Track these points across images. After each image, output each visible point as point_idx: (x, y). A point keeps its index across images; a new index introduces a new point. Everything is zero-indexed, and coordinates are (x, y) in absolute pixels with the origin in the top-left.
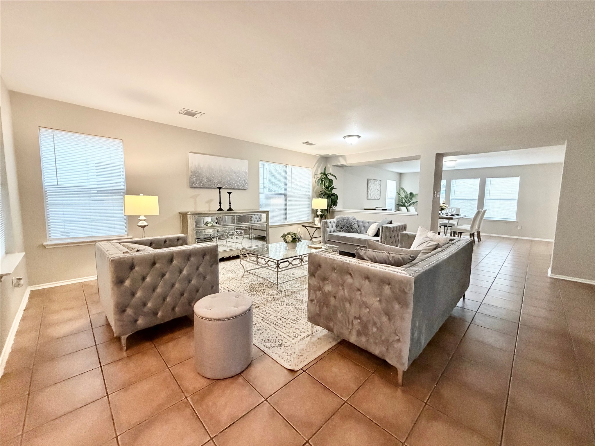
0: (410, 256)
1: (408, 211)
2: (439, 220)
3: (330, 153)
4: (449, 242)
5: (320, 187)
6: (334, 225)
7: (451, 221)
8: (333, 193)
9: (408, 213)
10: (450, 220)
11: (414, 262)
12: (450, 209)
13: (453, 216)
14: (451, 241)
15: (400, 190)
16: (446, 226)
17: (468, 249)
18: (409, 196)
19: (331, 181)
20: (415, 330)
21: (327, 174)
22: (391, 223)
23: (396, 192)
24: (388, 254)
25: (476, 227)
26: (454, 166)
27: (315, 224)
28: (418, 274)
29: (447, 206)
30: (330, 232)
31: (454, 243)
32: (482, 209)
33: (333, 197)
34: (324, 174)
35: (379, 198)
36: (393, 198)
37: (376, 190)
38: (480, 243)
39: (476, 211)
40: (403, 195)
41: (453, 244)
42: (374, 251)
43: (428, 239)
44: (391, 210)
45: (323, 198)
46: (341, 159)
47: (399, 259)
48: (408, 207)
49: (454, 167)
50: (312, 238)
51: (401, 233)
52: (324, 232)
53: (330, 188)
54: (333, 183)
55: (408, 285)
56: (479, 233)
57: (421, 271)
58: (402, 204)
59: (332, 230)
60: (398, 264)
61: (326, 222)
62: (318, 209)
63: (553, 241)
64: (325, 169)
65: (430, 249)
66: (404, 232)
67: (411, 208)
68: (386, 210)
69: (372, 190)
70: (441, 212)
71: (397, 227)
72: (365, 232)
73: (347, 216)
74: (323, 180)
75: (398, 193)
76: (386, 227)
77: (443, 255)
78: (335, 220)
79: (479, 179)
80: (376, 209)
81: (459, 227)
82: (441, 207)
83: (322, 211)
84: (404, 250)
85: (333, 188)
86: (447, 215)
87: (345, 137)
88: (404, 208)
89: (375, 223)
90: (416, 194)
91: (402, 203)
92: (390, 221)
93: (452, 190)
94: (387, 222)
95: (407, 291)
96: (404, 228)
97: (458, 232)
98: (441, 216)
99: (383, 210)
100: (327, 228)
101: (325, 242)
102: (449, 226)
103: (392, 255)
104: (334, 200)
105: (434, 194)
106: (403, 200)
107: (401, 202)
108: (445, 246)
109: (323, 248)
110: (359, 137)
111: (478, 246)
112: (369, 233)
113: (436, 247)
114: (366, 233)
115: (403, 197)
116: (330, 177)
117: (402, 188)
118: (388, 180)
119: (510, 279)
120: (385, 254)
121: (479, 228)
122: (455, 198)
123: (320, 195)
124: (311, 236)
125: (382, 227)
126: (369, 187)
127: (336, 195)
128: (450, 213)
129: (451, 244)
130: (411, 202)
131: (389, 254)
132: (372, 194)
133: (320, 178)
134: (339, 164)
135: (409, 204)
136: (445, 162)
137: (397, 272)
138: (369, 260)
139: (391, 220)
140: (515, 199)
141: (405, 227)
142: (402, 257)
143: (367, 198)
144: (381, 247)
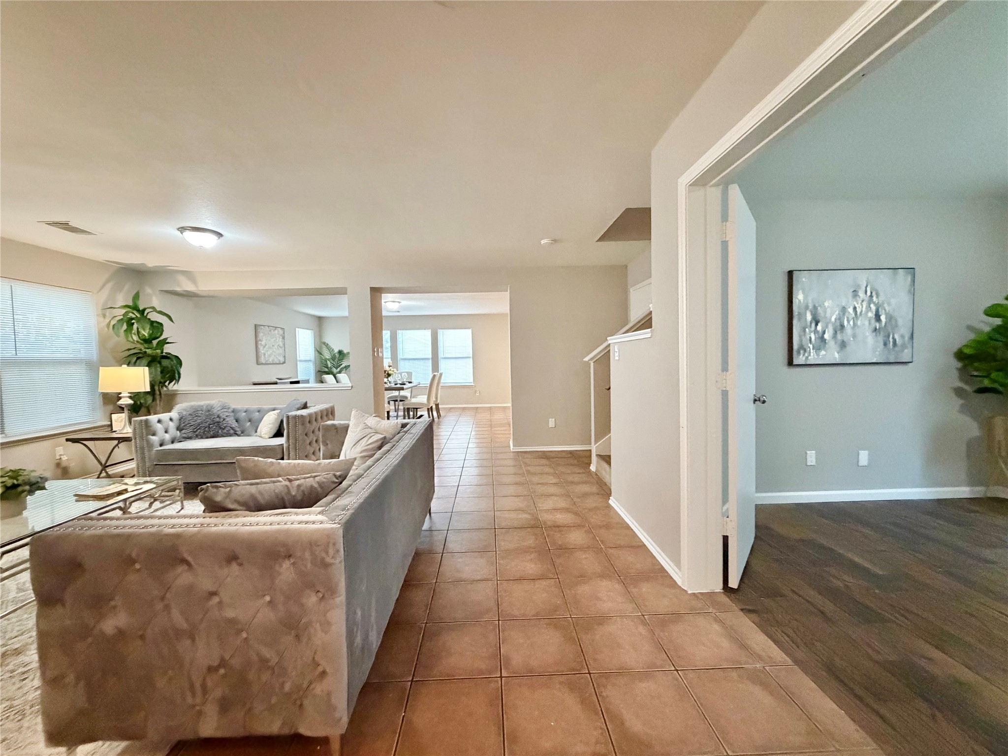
0: (335, 475)
1: (337, 382)
2: (386, 392)
3: (150, 262)
4: (401, 430)
5: (125, 340)
6: (172, 426)
7: (402, 393)
8: (166, 353)
9: (339, 385)
10: (401, 391)
11: (345, 483)
12: (399, 375)
13: (404, 384)
14: (404, 428)
15: (320, 346)
16: (397, 401)
17: (429, 434)
18: (337, 355)
19: (157, 327)
20: (355, 630)
21: (144, 310)
22: (305, 406)
23: (315, 350)
24: (287, 483)
25: (433, 399)
26: (397, 310)
27: (114, 429)
28: (351, 512)
29: (395, 369)
30: (161, 445)
31: (408, 430)
32: (438, 372)
33: (165, 363)
34: (135, 308)
35: (282, 360)
36: (310, 361)
37: (276, 346)
38: (441, 419)
39: (431, 376)
40: (327, 355)
41: (406, 432)
42: (251, 484)
43: (370, 431)
44: (307, 381)
45: (135, 364)
46: (182, 279)
47: (312, 486)
48: (338, 375)
49: (398, 312)
50: (105, 467)
51: (323, 426)
52: (142, 448)
53: (155, 342)
54: (163, 331)
55: (331, 545)
56: (437, 405)
57: (356, 505)
58: (326, 370)
59: (167, 437)
60: (308, 500)
61: (146, 421)
62: (120, 393)
63: (510, 405)
64: (136, 297)
65: (373, 448)
66: (329, 422)
67: (342, 377)
68: (298, 382)
69: (267, 347)
70: (388, 380)
71: (316, 413)
72: (254, 431)
73: (207, 402)
74: (133, 324)
75: (317, 351)
76: (295, 417)
77: (393, 456)
78: (174, 414)
79: (430, 330)
80: (279, 381)
81: (414, 400)
82: (387, 372)
83: (134, 396)
84: (323, 465)
85: (165, 342)
86: (396, 384)
87: (182, 229)
88: (331, 376)
89: (274, 410)
90: (348, 353)
91: (327, 368)
92: (303, 403)
93: (400, 346)
94: (297, 406)
95: (328, 560)
96: (330, 413)
97: (414, 408)
98: (387, 386)
99: (292, 383)
100: (151, 437)
101: (147, 471)
102: (401, 401)
103: (297, 482)
104: (170, 369)
105: (374, 351)
106: (328, 362)
107: (325, 367)
108: (394, 439)
109: (129, 490)
110: (220, 235)
111: (439, 424)
112: (262, 433)
113: (382, 443)
114: (256, 432)
115: (328, 357)
116: (154, 317)
117: (324, 343)
118: (298, 328)
119: (477, 466)
120: (282, 484)
121: (437, 398)
122: (404, 357)
123: (129, 359)
124: (103, 462)
125: (288, 417)
126: (260, 340)
127: (176, 357)
128: (399, 380)
129: (403, 433)
130: (341, 367)
131: (290, 481)
132: (266, 354)
133: (122, 317)
134: (178, 289)
135: (339, 369)
136: (385, 302)
137: (307, 523)
138: (241, 508)
139: (305, 401)
140: (469, 357)
141: (332, 412)
142: (318, 482)
143: (258, 363)
144: (272, 468)
